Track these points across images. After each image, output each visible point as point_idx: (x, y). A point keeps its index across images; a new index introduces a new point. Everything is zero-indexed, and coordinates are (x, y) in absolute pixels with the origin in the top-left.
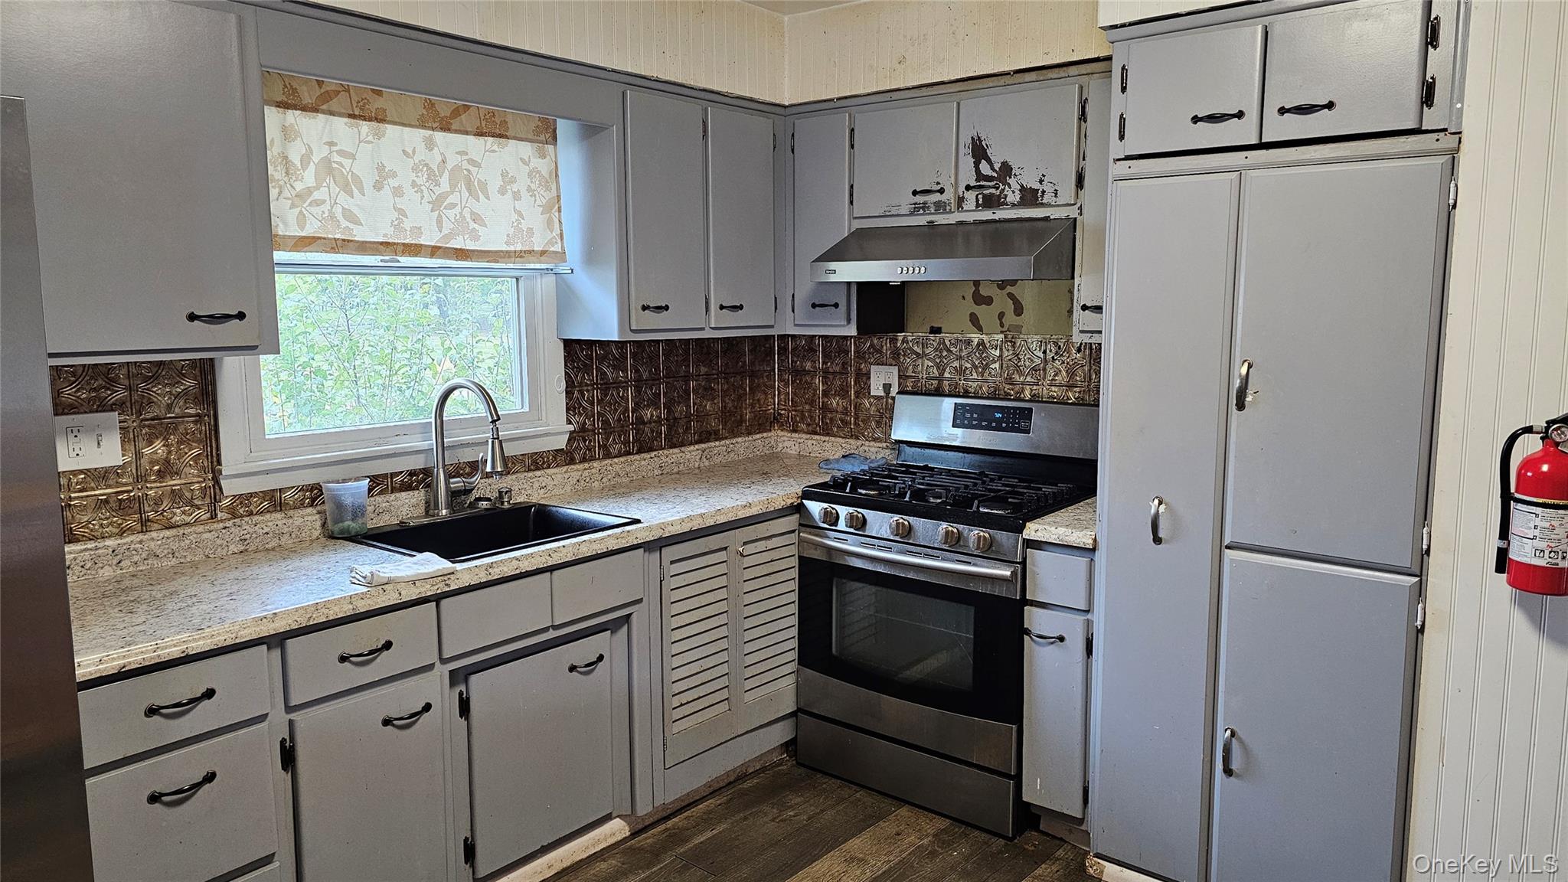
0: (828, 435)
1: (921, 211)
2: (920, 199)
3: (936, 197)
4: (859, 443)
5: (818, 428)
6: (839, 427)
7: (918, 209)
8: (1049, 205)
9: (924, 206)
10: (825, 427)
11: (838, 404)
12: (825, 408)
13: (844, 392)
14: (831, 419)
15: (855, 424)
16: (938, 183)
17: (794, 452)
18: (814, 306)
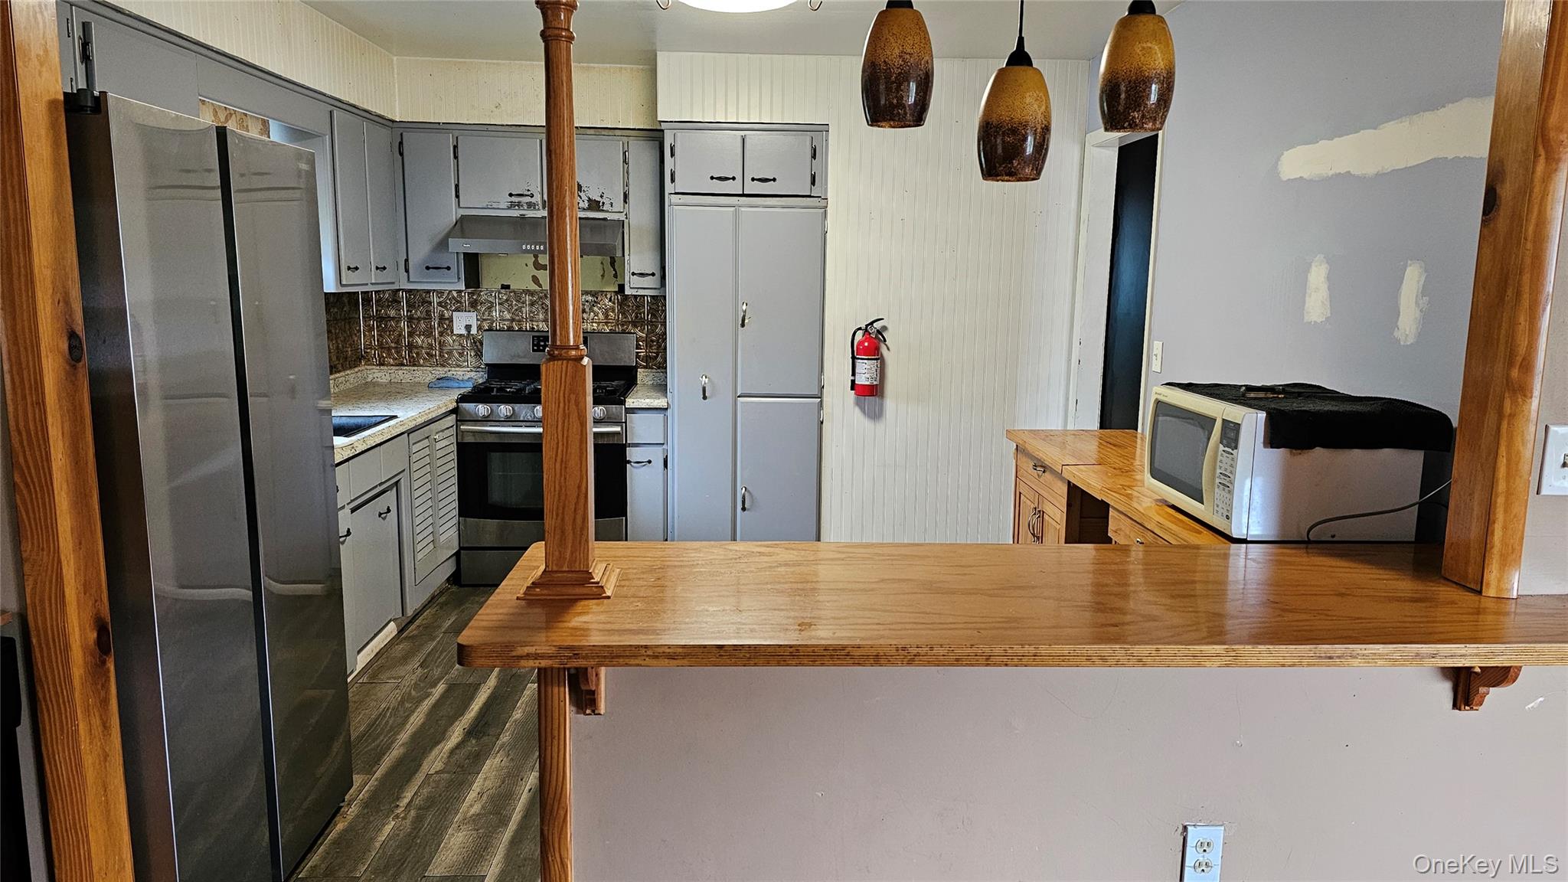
0: (414, 365)
1: (517, 207)
2: (513, 199)
3: (528, 199)
4: (446, 369)
5: (405, 361)
6: (425, 359)
7: (512, 206)
8: (607, 211)
9: (519, 204)
10: (412, 360)
11: (423, 341)
12: (411, 346)
13: (428, 333)
14: (417, 354)
15: (440, 355)
16: (528, 190)
17: (385, 381)
18: (428, 268)
